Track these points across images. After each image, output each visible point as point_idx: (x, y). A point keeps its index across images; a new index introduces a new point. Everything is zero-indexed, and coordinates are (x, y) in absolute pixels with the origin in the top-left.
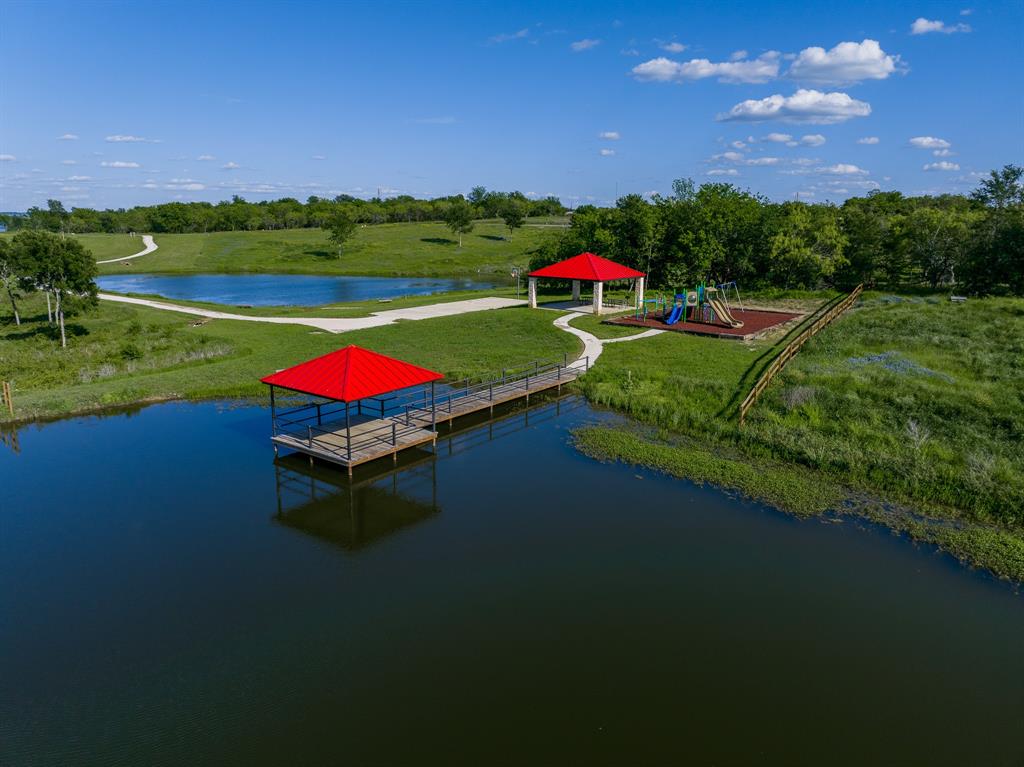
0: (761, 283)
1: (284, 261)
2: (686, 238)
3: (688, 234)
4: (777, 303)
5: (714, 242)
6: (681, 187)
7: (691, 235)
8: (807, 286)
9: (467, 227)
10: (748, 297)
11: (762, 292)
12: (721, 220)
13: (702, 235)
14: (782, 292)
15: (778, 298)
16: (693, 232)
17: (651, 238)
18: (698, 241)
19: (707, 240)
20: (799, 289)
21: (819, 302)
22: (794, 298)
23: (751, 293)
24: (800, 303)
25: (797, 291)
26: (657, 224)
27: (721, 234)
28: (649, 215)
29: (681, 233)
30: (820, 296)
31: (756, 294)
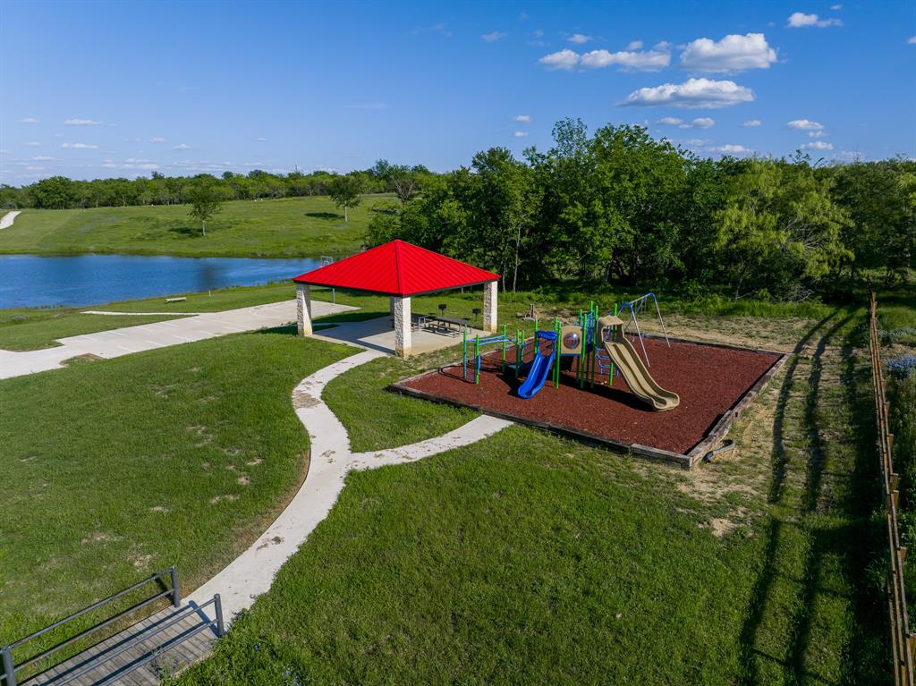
0: (694, 286)
1: (140, 239)
2: (574, 213)
3: (575, 206)
4: (725, 323)
5: (616, 218)
6: (566, 133)
7: (580, 209)
8: (773, 294)
9: (352, 201)
10: (673, 311)
11: (696, 302)
12: (627, 184)
13: (598, 207)
14: (730, 304)
15: (724, 313)
16: (584, 204)
17: (520, 214)
18: (591, 218)
19: (606, 216)
20: (761, 299)
21: (799, 325)
22: (753, 314)
23: (677, 304)
24: (765, 326)
25: (757, 304)
26: (527, 192)
27: (627, 206)
28: (515, 177)
29: (566, 206)
30: (799, 314)
31: (686, 305)
